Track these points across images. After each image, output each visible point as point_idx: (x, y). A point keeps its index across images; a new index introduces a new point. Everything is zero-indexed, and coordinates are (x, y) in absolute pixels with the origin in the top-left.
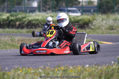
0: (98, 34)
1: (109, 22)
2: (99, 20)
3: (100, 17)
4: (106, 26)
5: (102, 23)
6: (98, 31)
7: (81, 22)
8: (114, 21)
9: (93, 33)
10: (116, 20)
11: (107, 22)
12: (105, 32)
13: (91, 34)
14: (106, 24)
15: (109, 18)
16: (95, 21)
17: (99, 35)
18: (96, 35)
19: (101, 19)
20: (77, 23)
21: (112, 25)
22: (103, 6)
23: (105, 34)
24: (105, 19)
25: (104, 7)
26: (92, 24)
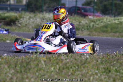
2: (26, 18)
5: (29, 22)
6: (24, 28)
7: (7, 20)
8: (41, 20)
9: (19, 31)
10: (44, 19)
11: (34, 21)
12: (31, 31)
13: (16, 32)
14: (33, 22)
16: (21, 19)
17: (25, 32)
18: (22, 32)
19: (28, 17)
20: (3, 21)
21: (39, 23)
22: (31, 5)
24: (32, 17)
26: (19, 22)
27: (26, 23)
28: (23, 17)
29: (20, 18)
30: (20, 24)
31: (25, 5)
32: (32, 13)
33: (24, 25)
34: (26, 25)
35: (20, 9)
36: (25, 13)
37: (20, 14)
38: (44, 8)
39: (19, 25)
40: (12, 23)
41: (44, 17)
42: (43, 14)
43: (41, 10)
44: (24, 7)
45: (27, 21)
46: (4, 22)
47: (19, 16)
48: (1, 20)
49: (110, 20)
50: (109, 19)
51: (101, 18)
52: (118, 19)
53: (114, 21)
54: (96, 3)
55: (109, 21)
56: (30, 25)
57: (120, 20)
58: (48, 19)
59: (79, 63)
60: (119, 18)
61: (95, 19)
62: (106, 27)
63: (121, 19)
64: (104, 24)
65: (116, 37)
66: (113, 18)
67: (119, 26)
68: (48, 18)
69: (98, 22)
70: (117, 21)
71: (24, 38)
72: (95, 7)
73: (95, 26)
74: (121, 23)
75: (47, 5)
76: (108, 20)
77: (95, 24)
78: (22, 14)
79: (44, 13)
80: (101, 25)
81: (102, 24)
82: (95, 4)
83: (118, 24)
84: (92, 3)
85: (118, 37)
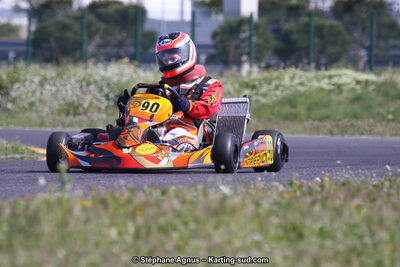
0: (23, 126)
1: (67, 91)
2: (32, 81)
3: (35, 75)
4: (56, 105)
5: (41, 93)
8: (81, 87)
9: (8, 124)
10: (88, 84)
11: (57, 91)
12: (47, 122)
14: (55, 95)
15: (65, 77)
16: (16, 85)
17: (27, 129)
18: (18, 128)
19: (37, 80)
21: (75, 98)
22: (47, 40)
23: (46, 126)
24: (52, 78)
25: (53, 43)
26: (8, 93)
27: (32, 99)
28: (22, 78)
29: (12, 83)
30: (13, 101)
31: (27, 43)
32: (49, 66)
33: (26, 105)
34: (32, 104)
35: (11, 55)
36: (28, 66)
37: (11, 68)
38: (91, 48)
39: (9, 106)
41: (90, 75)
42: (86, 68)
43: (78, 55)
44: (24, 48)
45: (34, 92)
47: (8, 76)
49: (303, 79)
50: (300, 77)
51: (275, 74)
52: (330, 77)
53: (316, 84)
54: (257, 26)
55: (302, 84)
56: (45, 104)
57: (335, 80)
58: (105, 83)
59: (199, 213)
60: (333, 72)
61: (255, 80)
62: (291, 101)
63: (340, 76)
64: (285, 93)
65: (326, 134)
66: (312, 74)
67: (334, 97)
68: (103, 78)
69: (264, 89)
70: (325, 84)
71: (24, 147)
72: (255, 39)
73: (257, 101)
74: (339, 87)
75: (97, 40)
76: (297, 81)
77: (257, 94)
78: (16, 70)
79: (90, 64)
80: (275, 98)
81: (278, 93)
82: (253, 31)
83: (330, 91)
84: (246, 27)
85: (332, 133)
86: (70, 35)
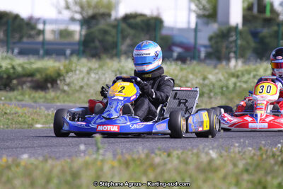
27: (82, 84)
28: (73, 69)
29: (67, 72)
30: (68, 85)
31: (79, 43)
32: (94, 60)
33: (77, 88)
34: (82, 87)
35: (68, 52)
36: (79, 60)
37: (67, 62)
38: (123, 47)
39: (66, 88)
40: (49, 85)
41: (122, 67)
42: (120, 62)
43: (114, 52)
44: (76, 47)
45: (83, 79)
46: (31, 81)
47: (65, 66)
48: (24, 79)
51: (253, 67)
54: (241, 33)
56: (91, 87)
61: (239, 71)
69: (246, 78)
72: (239, 42)
73: (240, 86)
75: (128, 41)
77: (240, 82)
78: (71, 63)
79: (123, 59)
82: (239, 36)
84: (233, 34)
86: (109, 38)
